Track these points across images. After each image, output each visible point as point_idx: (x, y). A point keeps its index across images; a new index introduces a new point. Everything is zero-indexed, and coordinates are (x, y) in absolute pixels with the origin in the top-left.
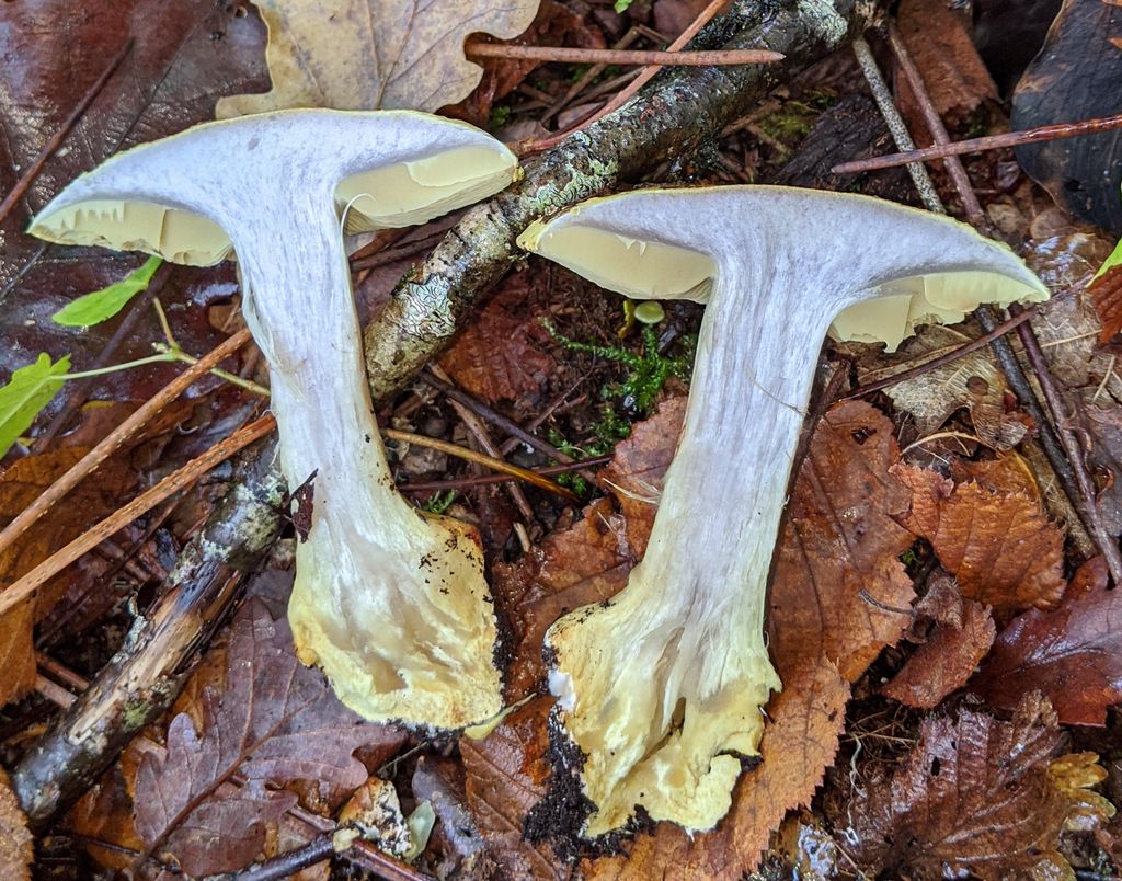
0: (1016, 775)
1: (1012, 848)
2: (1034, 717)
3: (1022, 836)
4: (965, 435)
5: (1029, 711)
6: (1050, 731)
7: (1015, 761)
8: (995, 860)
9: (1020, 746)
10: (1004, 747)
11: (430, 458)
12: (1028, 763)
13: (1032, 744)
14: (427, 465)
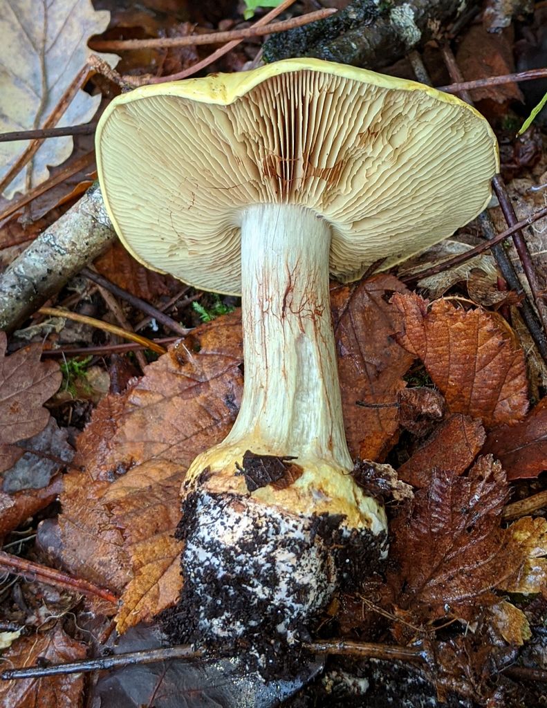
0: (474, 520)
1: (479, 586)
2: (487, 474)
3: (484, 577)
4: (463, 299)
5: (483, 470)
6: (500, 486)
7: (473, 509)
8: (466, 598)
9: (477, 497)
10: (465, 498)
11: (79, 330)
12: (484, 511)
13: (486, 496)
14: (76, 335)
